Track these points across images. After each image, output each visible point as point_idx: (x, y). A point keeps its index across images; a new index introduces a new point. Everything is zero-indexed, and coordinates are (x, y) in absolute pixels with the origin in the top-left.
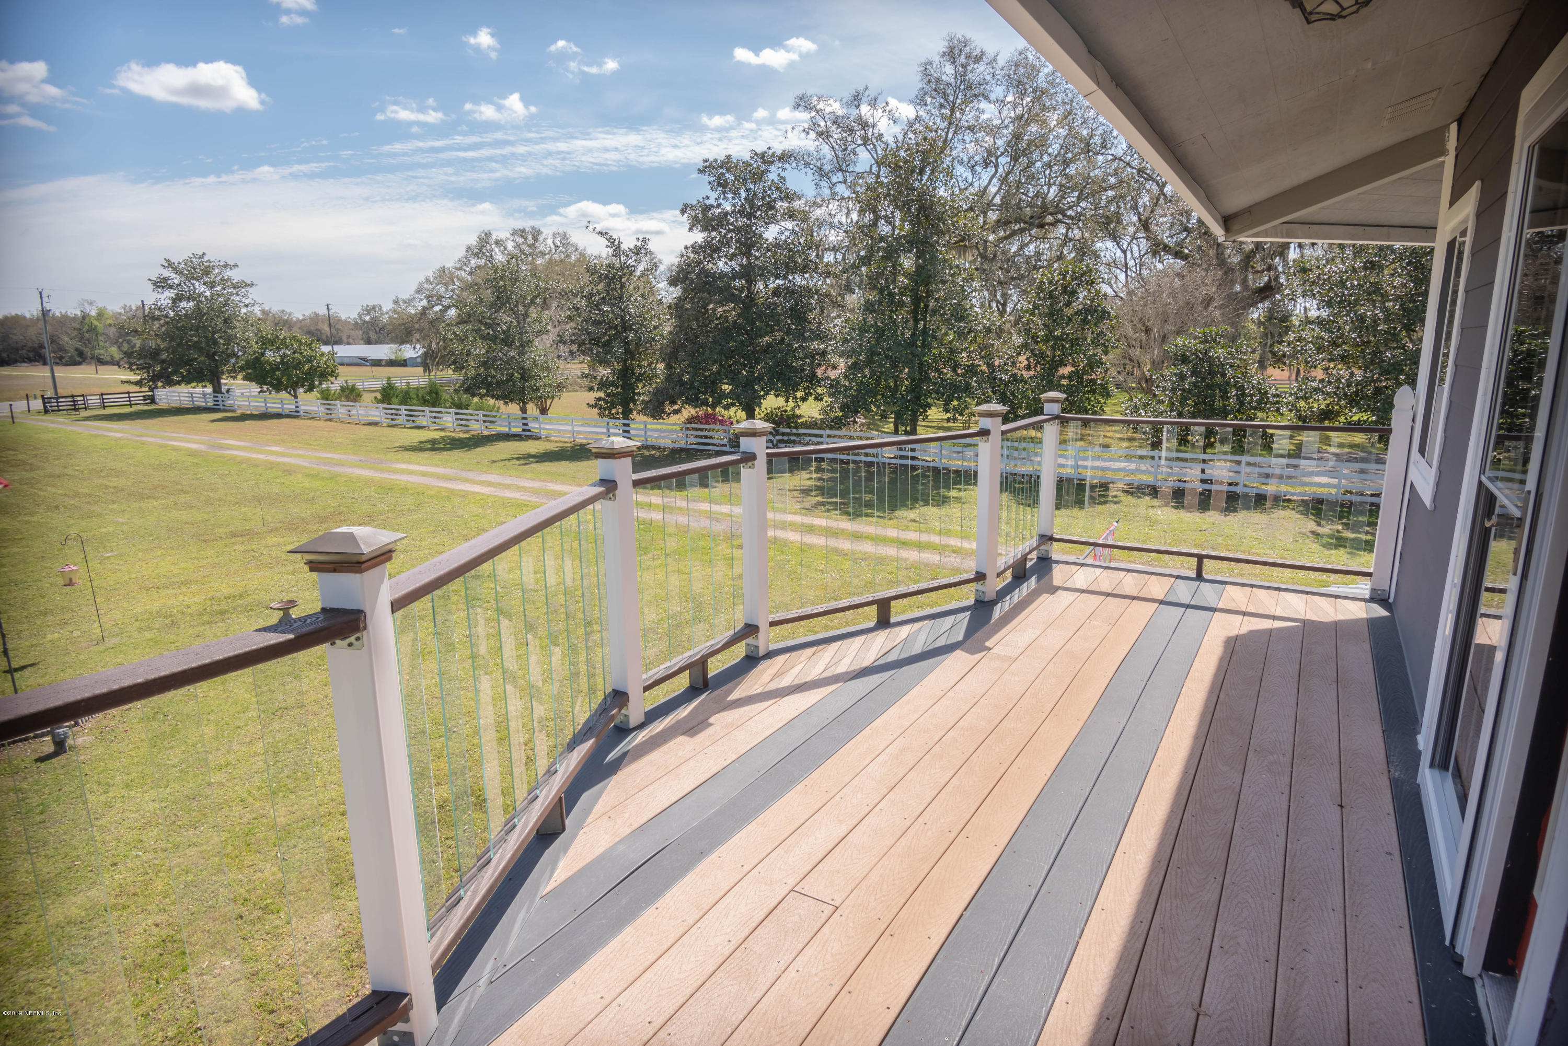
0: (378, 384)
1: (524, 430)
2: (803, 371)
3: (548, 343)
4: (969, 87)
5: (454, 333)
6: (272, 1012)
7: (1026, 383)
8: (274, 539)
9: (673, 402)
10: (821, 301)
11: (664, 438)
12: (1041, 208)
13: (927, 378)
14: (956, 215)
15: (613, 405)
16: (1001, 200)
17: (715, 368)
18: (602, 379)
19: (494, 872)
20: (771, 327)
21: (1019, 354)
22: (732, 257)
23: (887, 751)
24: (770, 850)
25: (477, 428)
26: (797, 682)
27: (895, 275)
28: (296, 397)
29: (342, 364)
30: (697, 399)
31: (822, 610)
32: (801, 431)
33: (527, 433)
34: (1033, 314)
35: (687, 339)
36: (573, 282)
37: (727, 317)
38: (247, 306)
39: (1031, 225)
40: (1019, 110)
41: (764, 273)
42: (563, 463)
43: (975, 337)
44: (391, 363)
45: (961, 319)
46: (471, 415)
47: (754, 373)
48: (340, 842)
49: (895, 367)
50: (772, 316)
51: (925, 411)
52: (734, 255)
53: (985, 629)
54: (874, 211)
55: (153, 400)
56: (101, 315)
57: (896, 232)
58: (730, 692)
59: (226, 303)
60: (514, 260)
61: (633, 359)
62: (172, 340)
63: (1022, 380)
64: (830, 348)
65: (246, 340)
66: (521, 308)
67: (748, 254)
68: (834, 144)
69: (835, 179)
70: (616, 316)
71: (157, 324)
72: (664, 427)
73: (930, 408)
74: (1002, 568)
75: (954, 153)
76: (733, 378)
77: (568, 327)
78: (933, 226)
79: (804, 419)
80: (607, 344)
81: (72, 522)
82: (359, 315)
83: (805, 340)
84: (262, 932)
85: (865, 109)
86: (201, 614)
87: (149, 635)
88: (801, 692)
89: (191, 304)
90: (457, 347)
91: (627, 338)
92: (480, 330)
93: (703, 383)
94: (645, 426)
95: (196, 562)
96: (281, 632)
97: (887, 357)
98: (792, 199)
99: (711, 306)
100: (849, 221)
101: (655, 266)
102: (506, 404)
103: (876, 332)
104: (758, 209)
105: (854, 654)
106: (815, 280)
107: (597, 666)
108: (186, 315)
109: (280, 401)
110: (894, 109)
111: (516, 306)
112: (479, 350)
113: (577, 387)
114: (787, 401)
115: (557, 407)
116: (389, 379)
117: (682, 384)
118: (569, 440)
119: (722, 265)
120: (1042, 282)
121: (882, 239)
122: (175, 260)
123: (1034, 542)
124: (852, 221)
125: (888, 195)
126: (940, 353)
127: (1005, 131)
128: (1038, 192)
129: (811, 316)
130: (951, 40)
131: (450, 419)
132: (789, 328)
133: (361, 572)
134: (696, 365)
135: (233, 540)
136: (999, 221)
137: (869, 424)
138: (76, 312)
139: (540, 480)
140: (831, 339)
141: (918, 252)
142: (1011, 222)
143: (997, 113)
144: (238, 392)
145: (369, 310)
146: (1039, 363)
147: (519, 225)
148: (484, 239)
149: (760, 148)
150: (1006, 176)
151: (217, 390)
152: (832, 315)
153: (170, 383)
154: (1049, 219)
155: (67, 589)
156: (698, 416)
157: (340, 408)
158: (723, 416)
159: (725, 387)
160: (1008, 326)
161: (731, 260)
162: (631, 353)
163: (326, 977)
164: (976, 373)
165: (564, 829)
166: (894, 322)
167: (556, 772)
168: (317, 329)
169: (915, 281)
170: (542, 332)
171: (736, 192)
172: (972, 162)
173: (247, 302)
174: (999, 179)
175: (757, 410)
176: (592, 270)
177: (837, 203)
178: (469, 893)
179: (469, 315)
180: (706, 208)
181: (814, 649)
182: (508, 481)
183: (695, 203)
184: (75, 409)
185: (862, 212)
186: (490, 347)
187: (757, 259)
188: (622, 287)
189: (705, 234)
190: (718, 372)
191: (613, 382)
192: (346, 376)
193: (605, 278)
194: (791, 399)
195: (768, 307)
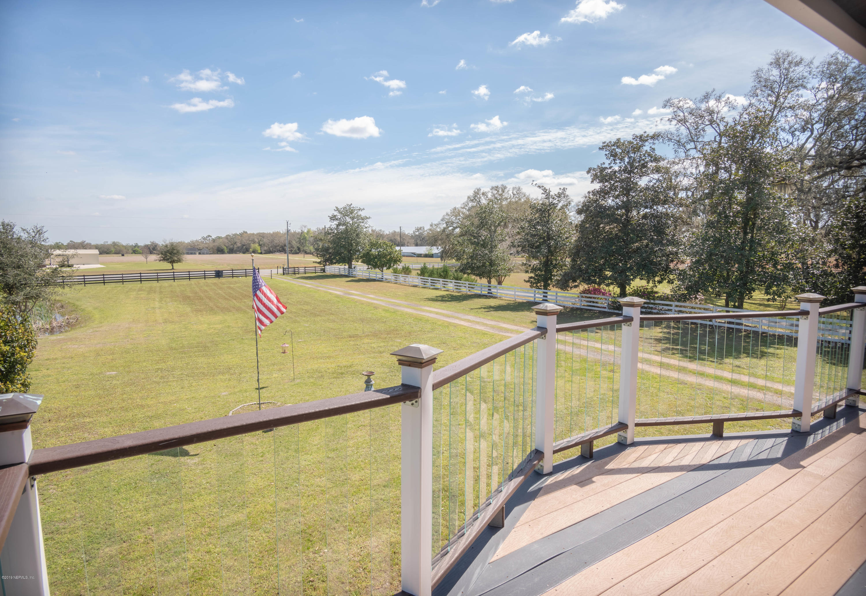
0: (419, 266)
1: (489, 293)
2: (660, 264)
3: (505, 247)
4: (791, 82)
5: (458, 241)
6: (343, 583)
7: (835, 277)
8: (367, 340)
9: (574, 281)
10: (675, 222)
11: (567, 301)
12: (849, 156)
13: (753, 271)
14: (779, 164)
15: (539, 281)
16: (815, 152)
17: (602, 261)
18: (533, 266)
19: (466, 541)
20: (641, 237)
21: (830, 256)
22: (617, 197)
23: (719, 525)
24: (631, 573)
25: (465, 290)
26: (652, 465)
27: (730, 204)
28: (382, 271)
29: (404, 256)
30: (589, 279)
31: (673, 421)
32: (657, 302)
33: (490, 295)
34: (842, 229)
35: (585, 244)
36: (522, 213)
37: (612, 232)
38: (366, 228)
39: (840, 168)
40: (831, 92)
41: (637, 205)
42: (508, 312)
43: (792, 244)
44: (426, 256)
45: (782, 232)
46: (462, 283)
47: (627, 265)
48: (382, 501)
49: (728, 263)
50: (641, 231)
51: (750, 293)
52: (618, 195)
53: (800, 452)
54: (717, 165)
55: (324, 270)
56: (308, 231)
57: (732, 177)
58: (607, 464)
59: (358, 227)
60: (491, 203)
61: (552, 255)
62: (334, 244)
63: (831, 274)
64: (680, 250)
65: (364, 244)
66: (493, 228)
67: (627, 195)
68: (689, 126)
69: (688, 147)
70: (544, 232)
71: (329, 236)
72: (568, 295)
73: (754, 291)
74: (816, 410)
75: (778, 124)
76: (613, 268)
77: (517, 238)
78: (761, 172)
79: (659, 295)
80: (538, 247)
81: (288, 324)
82: (414, 232)
83: (663, 245)
84: (343, 539)
85: (712, 103)
86: (333, 373)
87: (312, 380)
88: (655, 472)
89: (344, 227)
90: (459, 248)
91: (550, 244)
92: (471, 239)
93: (593, 270)
94: (557, 294)
95: (334, 348)
96: (384, 393)
97: (722, 256)
98: (659, 161)
99: (601, 226)
100: (698, 172)
101: (569, 203)
102: (481, 278)
103: (714, 240)
104: (636, 168)
105: (695, 453)
106: (671, 209)
107: (519, 431)
108: (341, 232)
109: (376, 273)
110: (733, 101)
111: (490, 227)
112: (470, 249)
113: (519, 271)
114: (648, 283)
115: (507, 281)
116: (425, 264)
117: (580, 270)
118: (512, 300)
119: (610, 202)
120: (849, 207)
121: (721, 182)
122: (339, 207)
123: (844, 393)
124: (700, 172)
125: (728, 154)
126: (764, 254)
127: (820, 107)
128: (846, 145)
129: (668, 231)
130: (777, 54)
131: (452, 285)
132: (653, 238)
133: (421, 368)
134: (590, 259)
135: (350, 339)
136: (814, 166)
137: (706, 299)
138: (299, 230)
139: (495, 321)
140: (681, 245)
141: (748, 189)
142: (823, 167)
143: (813, 96)
144: (358, 268)
145: (418, 229)
146: (846, 263)
147: (494, 184)
148: (477, 193)
149: (639, 132)
150: (820, 136)
151: (350, 267)
152: (683, 230)
153: (332, 263)
154: (856, 163)
155: (283, 354)
156: (589, 290)
157: (401, 278)
158: (605, 290)
159: (607, 273)
160: (819, 237)
161: (616, 198)
162: (551, 252)
163: (368, 572)
164: (793, 269)
165: (503, 526)
166: (729, 234)
167: (501, 491)
168: (395, 239)
169: (746, 208)
170: (503, 240)
171: (622, 159)
172: (793, 129)
173: (366, 226)
174: (814, 139)
175: (628, 287)
176: (533, 207)
177: (690, 161)
178: (452, 550)
179: (466, 232)
180: (602, 170)
181: (665, 446)
182: (478, 320)
183: (596, 167)
184: (294, 274)
185: (707, 165)
186: (475, 248)
187: (633, 197)
188: (549, 215)
189: (601, 184)
190: (604, 264)
191: (540, 268)
192: (405, 262)
193: (540, 211)
194: (651, 282)
195: (639, 225)
